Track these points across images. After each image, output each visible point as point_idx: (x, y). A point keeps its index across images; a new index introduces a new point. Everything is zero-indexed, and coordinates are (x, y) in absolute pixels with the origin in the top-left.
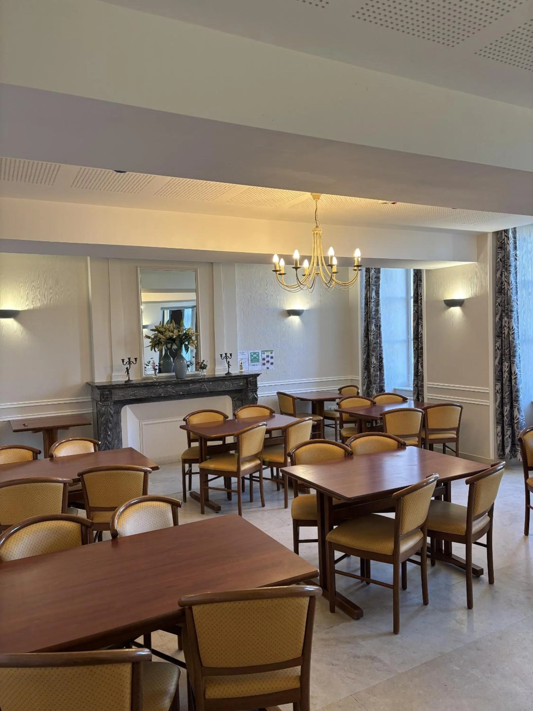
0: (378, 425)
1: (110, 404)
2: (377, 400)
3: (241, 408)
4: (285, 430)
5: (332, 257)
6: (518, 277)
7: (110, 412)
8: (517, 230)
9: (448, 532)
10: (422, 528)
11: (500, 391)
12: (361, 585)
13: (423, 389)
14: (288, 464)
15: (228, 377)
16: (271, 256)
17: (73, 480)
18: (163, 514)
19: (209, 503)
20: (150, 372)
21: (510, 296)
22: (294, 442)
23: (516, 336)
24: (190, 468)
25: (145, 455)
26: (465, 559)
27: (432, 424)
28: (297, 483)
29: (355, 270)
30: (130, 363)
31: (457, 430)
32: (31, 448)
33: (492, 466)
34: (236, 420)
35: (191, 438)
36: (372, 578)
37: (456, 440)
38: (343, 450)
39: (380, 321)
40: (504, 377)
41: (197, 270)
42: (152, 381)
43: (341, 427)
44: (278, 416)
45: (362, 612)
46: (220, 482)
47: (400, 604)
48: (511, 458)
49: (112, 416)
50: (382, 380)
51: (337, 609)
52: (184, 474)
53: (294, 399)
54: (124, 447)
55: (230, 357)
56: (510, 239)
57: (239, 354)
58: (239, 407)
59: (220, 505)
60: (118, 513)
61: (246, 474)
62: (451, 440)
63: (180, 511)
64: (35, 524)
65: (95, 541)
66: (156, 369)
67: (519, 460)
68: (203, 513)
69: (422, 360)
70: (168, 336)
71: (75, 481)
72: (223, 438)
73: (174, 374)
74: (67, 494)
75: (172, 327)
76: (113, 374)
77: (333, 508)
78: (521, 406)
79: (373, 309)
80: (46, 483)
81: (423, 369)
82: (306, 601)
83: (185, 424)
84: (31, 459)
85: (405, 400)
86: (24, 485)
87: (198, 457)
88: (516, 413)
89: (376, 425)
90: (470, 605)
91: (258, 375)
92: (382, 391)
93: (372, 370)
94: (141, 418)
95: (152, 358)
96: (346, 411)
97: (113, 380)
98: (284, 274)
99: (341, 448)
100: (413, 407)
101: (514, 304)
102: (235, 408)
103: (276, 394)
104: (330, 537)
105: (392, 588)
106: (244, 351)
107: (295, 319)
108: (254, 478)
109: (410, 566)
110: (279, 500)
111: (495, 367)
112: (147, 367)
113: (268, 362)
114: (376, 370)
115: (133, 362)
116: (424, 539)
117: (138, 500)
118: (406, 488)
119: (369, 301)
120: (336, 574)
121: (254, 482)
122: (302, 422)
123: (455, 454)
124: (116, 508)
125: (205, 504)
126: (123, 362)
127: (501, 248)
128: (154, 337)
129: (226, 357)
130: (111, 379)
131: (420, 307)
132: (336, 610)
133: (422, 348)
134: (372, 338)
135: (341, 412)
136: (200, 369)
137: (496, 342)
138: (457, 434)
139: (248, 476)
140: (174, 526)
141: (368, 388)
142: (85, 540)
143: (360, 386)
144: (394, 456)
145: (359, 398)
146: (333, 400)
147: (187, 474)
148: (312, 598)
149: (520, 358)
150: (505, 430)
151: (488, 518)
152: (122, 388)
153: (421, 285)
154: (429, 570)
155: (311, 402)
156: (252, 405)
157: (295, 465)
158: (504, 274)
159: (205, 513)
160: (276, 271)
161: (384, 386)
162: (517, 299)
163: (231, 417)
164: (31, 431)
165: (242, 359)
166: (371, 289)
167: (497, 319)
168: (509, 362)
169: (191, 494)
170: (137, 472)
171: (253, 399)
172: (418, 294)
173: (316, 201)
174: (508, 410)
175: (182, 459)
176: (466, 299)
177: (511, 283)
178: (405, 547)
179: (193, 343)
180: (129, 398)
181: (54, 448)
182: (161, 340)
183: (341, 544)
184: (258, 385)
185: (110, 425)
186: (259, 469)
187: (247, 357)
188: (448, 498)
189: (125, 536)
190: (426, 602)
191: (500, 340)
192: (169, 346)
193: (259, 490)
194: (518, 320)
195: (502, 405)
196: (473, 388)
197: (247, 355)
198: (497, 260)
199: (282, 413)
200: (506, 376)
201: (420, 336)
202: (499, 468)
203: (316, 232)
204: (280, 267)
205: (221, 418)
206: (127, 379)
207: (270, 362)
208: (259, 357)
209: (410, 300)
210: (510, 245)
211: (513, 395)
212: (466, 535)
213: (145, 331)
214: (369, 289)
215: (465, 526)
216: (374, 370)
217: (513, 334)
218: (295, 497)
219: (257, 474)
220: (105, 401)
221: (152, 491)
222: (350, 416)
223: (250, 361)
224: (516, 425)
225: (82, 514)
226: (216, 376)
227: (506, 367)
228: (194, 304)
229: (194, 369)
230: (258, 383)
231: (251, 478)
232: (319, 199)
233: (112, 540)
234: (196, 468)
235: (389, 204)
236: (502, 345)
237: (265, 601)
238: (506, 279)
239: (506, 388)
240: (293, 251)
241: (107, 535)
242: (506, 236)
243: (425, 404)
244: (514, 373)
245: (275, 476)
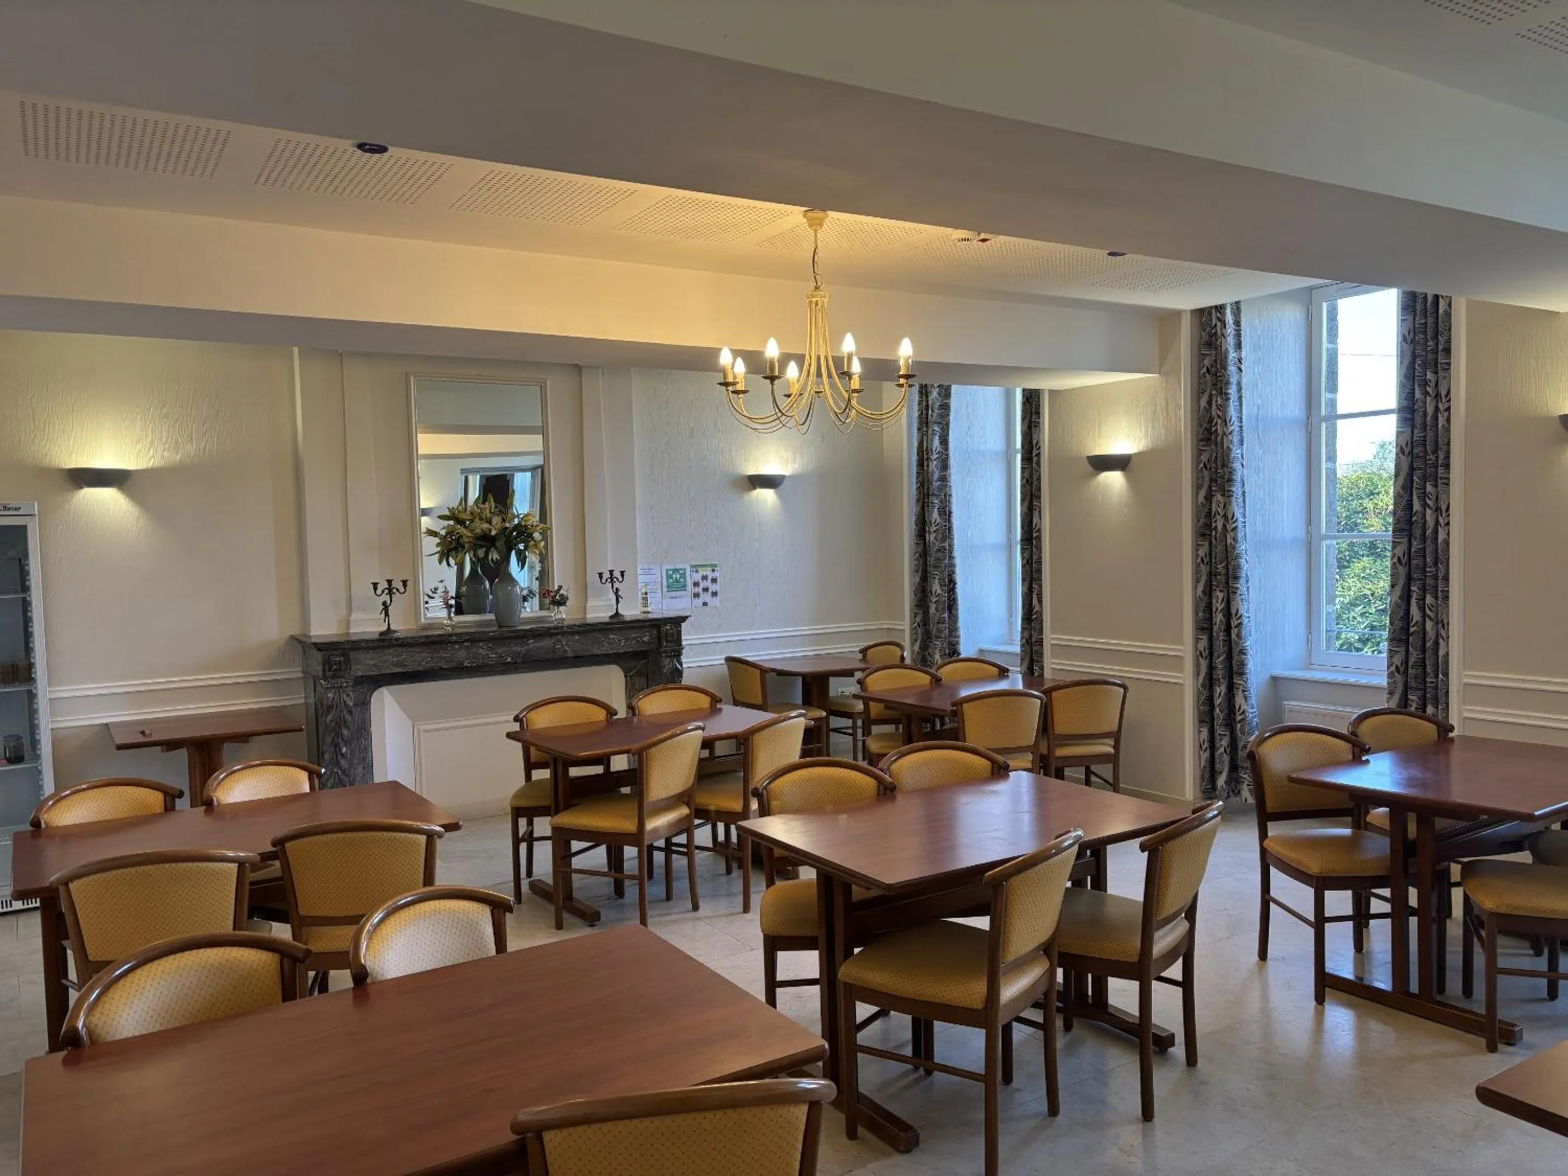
0: (946, 727)
1: (344, 684)
2: (944, 672)
3: (646, 691)
4: (744, 741)
5: (850, 357)
6: (1244, 407)
7: (345, 702)
8: (1243, 307)
9: (1103, 957)
10: (1046, 949)
11: (1206, 654)
12: (912, 1077)
13: (1042, 650)
14: (751, 815)
15: (617, 624)
16: (715, 352)
17: (259, 854)
18: (472, 927)
19: (576, 905)
20: (437, 612)
21: (1228, 447)
22: (763, 766)
23: (1240, 535)
24: (531, 828)
25: (425, 797)
26: (1137, 1014)
27: (1061, 725)
28: (773, 855)
29: (901, 386)
30: (390, 591)
31: (1116, 737)
32: (160, 784)
33: (1194, 812)
34: (635, 720)
35: (533, 759)
36: (936, 1060)
37: (1113, 759)
38: (873, 780)
39: (949, 502)
40: (1216, 624)
41: (546, 383)
42: (441, 632)
43: (867, 732)
44: (728, 710)
45: (917, 1136)
46: (598, 857)
47: (1001, 1115)
48: (1228, 796)
49: (350, 712)
50: (953, 629)
51: (861, 1130)
52: (516, 842)
53: (763, 671)
54: (377, 779)
55: (621, 580)
56: (1227, 326)
57: (639, 572)
58: (640, 691)
59: (599, 909)
60: (368, 927)
61: (658, 839)
62: (1102, 758)
63: (510, 919)
64: (172, 957)
65: (311, 993)
66: (451, 606)
67: (1246, 800)
68: (559, 926)
69: (1041, 587)
70: (478, 531)
71: (266, 857)
72: (603, 760)
73: (491, 616)
74: (247, 887)
75: (488, 511)
76: (353, 617)
77: (852, 907)
78: (1250, 685)
79: (936, 476)
80: (196, 864)
81: (1041, 607)
82: (801, 1112)
83: (518, 729)
84: (159, 808)
85: (1003, 673)
86: (143, 868)
87: (546, 803)
88: (1239, 699)
89: (941, 727)
90: (1147, 1114)
91: (684, 619)
92: (954, 654)
93: (932, 609)
94: (415, 717)
95: (442, 581)
96: (879, 697)
97: (351, 631)
98: (745, 392)
99: (871, 776)
100: (1020, 687)
101: (1237, 465)
102: (632, 691)
103: (723, 662)
104: (846, 972)
105: (981, 1081)
106: (652, 567)
107: (767, 496)
108: (674, 848)
109: (1020, 1033)
110: (730, 895)
111: (1197, 601)
112: (430, 601)
113: (706, 590)
114: (940, 607)
115: (398, 590)
116: (1052, 974)
117: (416, 897)
118: (1012, 862)
119: (927, 459)
120: (859, 1055)
121: (674, 856)
122: (784, 720)
123: (1112, 788)
124: (363, 916)
125: (565, 908)
126: (375, 589)
127: (1209, 345)
128: (447, 534)
129: (611, 578)
130: (348, 627)
131: (1036, 471)
132: (859, 1134)
133: (1039, 562)
134: (932, 539)
135: (866, 700)
136: (551, 606)
137: (1197, 547)
138: (1116, 747)
139: (661, 843)
140: (497, 952)
141: (925, 647)
142: (289, 992)
143: (907, 644)
144: (984, 792)
145: (905, 668)
146: (849, 673)
147: (523, 840)
148: (814, 1106)
149: (1247, 581)
150: (1218, 737)
151: (1186, 925)
152: (374, 648)
153: (1039, 423)
154: (1061, 1041)
155: (800, 678)
156: (670, 686)
157: (769, 815)
158: (1216, 401)
159: (564, 926)
160: (726, 384)
161: (958, 643)
162: (1242, 456)
163: (622, 713)
164: (159, 748)
165: (647, 584)
166: (930, 432)
167: (1201, 498)
168: (1226, 590)
169: (532, 885)
170: (410, 836)
171: (671, 673)
172: (1031, 442)
173: (816, 231)
174: (1222, 694)
175: (513, 808)
176: (1135, 454)
177: (1230, 421)
178: (1011, 990)
179: (536, 546)
180: (388, 671)
181: (215, 784)
182: (462, 541)
183: (872, 986)
184: (684, 643)
185: (345, 732)
186: (685, 827)
187: (660, 579)
188: (1100, 883)
189: (383, 978)
190: (1053, 1110)
191: (1206, 544)
192: (481, 553)
193: (687, 874)
194: (1244, 501)
195: (1210, 682)
196: (1152, 647)
197: (658, 576)
198: (1199, 371)
199: (736, 703)
200: (1218, 621)
201: (1035, 535)
202: (1210, 815)
203: (814, 300)
204: (735, 377)
205: (601, 715)
206: (385, 628)
207: (710, 591)
208: (685, 579)
209: (1015, 457)
210: (1228, 338)
211: (1234, 662)
212: (1139, 961)
213: (425, 522)
214: (927, 431)
215: (1138, 942)
216: (937, 610)
217: (1235, 529)
218: (768, 887)
219: (682, 839)
220: (334, 677)
221: (444, 877)
222: (886, 707)
223: (665, 589)
224: (1239, 726)
225: (281, 931)
226: (589, 621)
227: (1220, 601)
228: (539, 461)
229: (537, 607)
230: (683, 637)
231: (669, 849)
232: (821, 225)
233: (354, 989)
234: (543, 826)
235: (974, 242)
236: (1210, 554)
237: (710, 1115)
238: (1218, 412)
239: (1220, 646)
240: (765, 342)
241: (341, 979)
242: (1219, 320)
243: (1046, 682)
244: (1236, 615)
245: (720, 843)
